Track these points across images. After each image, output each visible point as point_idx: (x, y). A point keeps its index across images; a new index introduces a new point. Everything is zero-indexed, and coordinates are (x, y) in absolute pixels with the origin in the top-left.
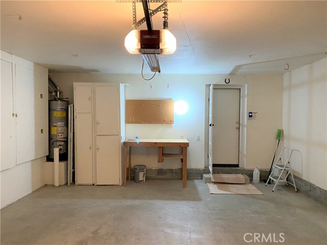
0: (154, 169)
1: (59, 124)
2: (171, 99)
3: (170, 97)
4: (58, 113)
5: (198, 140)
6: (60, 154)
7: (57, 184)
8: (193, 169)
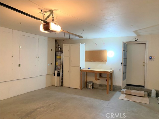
0: (97, 84)
1: (59, 61)
2: (106, 50)
3: (106, 49)
4: (59, 56)
5: (120, 71)
6: (57, 73)
7: (56, 85)
8: (117, 86)
